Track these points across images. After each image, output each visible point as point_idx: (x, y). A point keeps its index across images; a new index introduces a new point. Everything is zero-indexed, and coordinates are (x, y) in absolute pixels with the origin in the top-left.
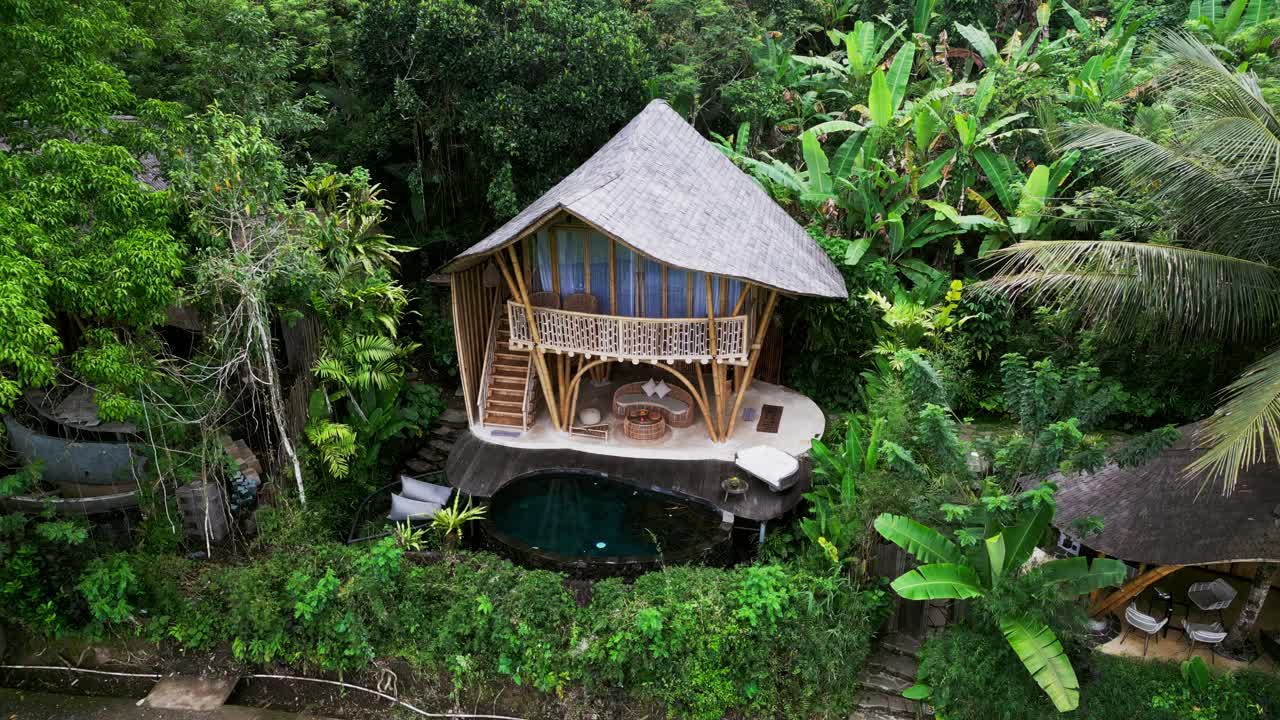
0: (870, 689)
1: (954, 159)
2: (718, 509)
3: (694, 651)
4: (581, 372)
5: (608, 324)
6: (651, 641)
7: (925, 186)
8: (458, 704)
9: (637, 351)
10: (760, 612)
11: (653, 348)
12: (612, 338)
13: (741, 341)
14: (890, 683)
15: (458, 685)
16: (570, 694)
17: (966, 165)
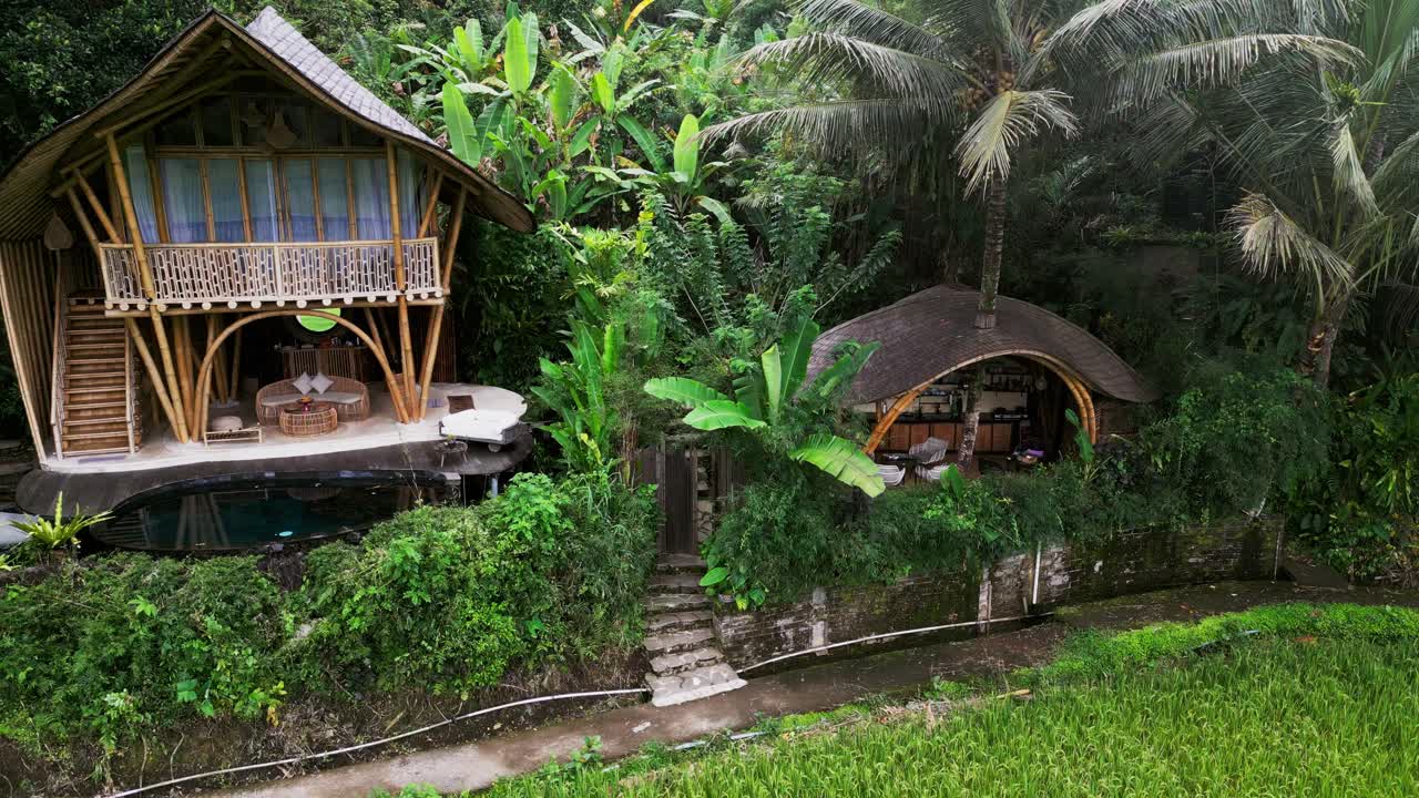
0: (656, 613)
1: (599, 127)
2: (436, 475)
3: (464, 581)
4: (213, 346)
5: (258, 255)
6: (406, 587)
7: (576, 154)
8: (110, 780)
9: (303, 290)
10: (535, 522)
11: (323, 284)
12: (266, 274)
13: (432, 271)
14: (674, 600)
15: (109, 747)
16: (288, 716)
17: (612, 131)
